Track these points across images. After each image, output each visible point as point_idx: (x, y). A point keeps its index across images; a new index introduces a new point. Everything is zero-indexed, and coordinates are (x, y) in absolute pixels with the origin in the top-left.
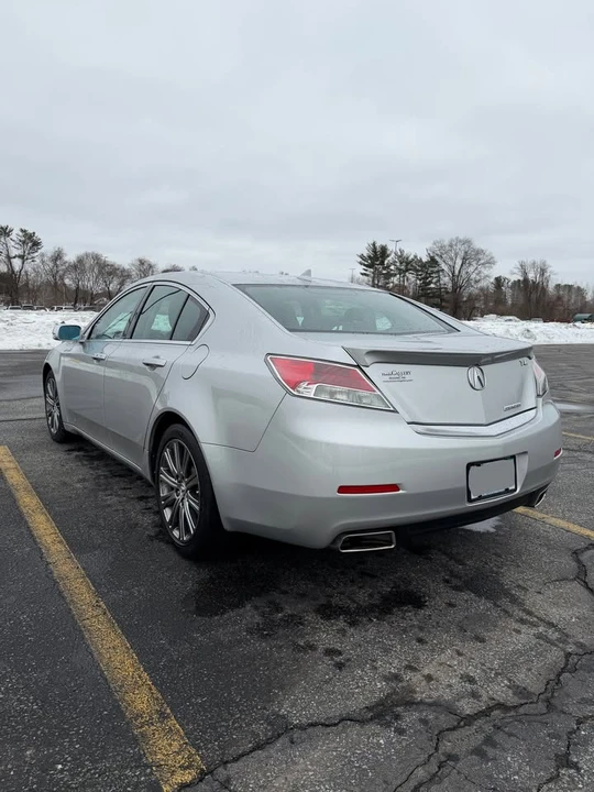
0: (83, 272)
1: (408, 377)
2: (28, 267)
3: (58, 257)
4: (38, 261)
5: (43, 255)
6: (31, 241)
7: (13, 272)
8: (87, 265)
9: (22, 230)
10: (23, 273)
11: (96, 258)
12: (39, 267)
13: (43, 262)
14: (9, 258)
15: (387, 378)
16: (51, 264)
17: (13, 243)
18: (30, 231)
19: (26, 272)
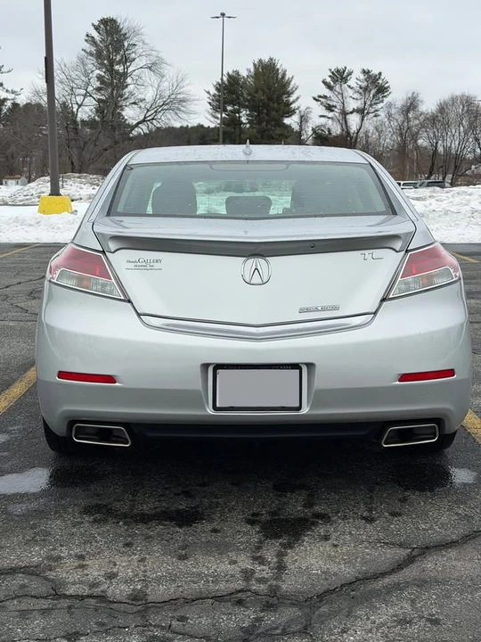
0: (447, 125)
1: (157, 265)
2: (369, 125)
3: (411, 106)
4: (382, 114)
5: (390, 105)
6: (375, 86)
7: (348, 133)
8: (452, 115)
9: (364, 72)
10: (361, 135)
11: (468, 102)
12: (382, 124)
13: (389, 116)
14: (344, 113)
15: (132, 266)
16: (401, 118)
17: (350, 92)
18: (375, 72)
19: (367, 132)
